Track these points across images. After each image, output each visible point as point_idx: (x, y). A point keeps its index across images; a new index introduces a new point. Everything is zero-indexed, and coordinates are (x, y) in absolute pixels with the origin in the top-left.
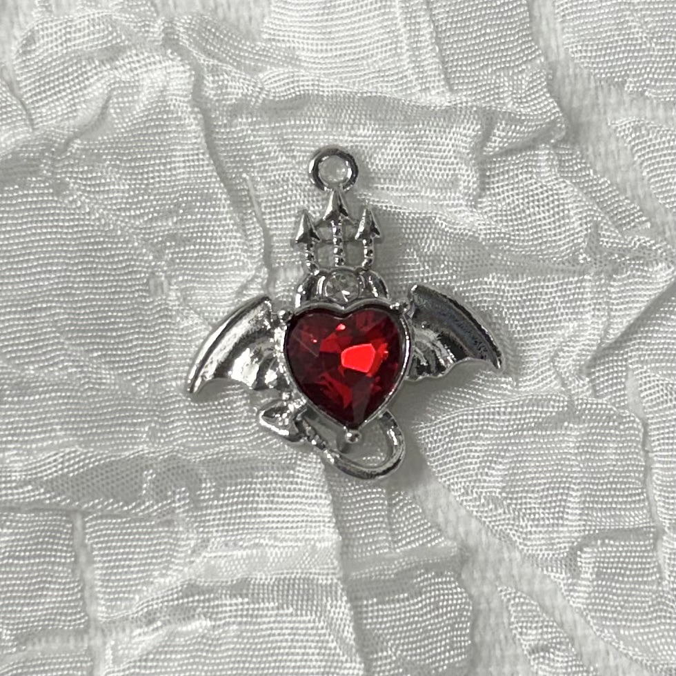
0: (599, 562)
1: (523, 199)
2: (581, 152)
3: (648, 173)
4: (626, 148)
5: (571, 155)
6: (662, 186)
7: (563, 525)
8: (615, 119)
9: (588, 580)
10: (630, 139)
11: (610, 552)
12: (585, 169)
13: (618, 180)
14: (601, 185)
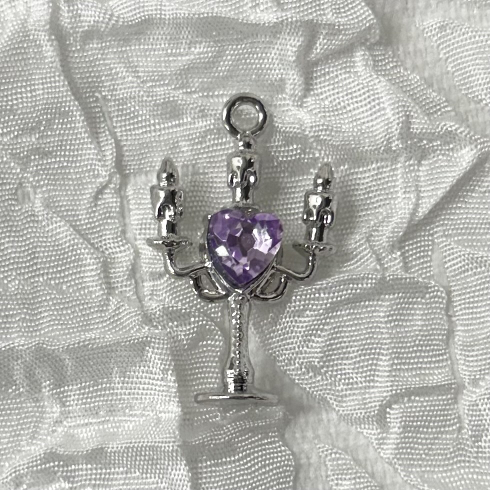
0: (406, 417)
1: (343, 97)
2: (393, 52)
3: (452, 68)
4: (432, 47)
5: (384, 55)
6: (464, 79)
7: (373, 387)
8: (423, 21)
9: (396, 433)
10: (436, 38)
11: (416, 407)
12: (396, 66)
13: (426, 74)
14: (411, 80)
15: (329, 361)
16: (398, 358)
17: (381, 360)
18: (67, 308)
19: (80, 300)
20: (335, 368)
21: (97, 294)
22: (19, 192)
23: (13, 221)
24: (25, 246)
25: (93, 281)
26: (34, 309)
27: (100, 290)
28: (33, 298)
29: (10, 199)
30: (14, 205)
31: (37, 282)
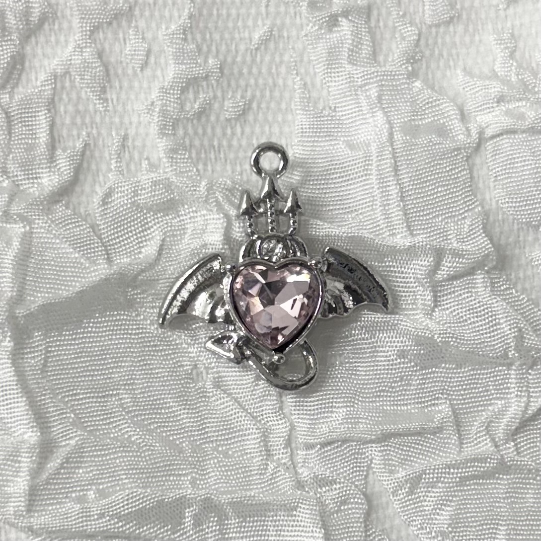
15: (456, 528)
16: (514, 529)
17: (500, 529)
18: (231, 471)
19: (243, 464)
20: (461, 534)
21: (257, 459)
22: (194, 372)
23: (188, 396)
24: (197, 417)
25: (254, 448)
26: (203, 470)
27: (259, 456)
28: (203, 461)
29: (187, 378)
30: (189, 383)
31: (206, 447)
